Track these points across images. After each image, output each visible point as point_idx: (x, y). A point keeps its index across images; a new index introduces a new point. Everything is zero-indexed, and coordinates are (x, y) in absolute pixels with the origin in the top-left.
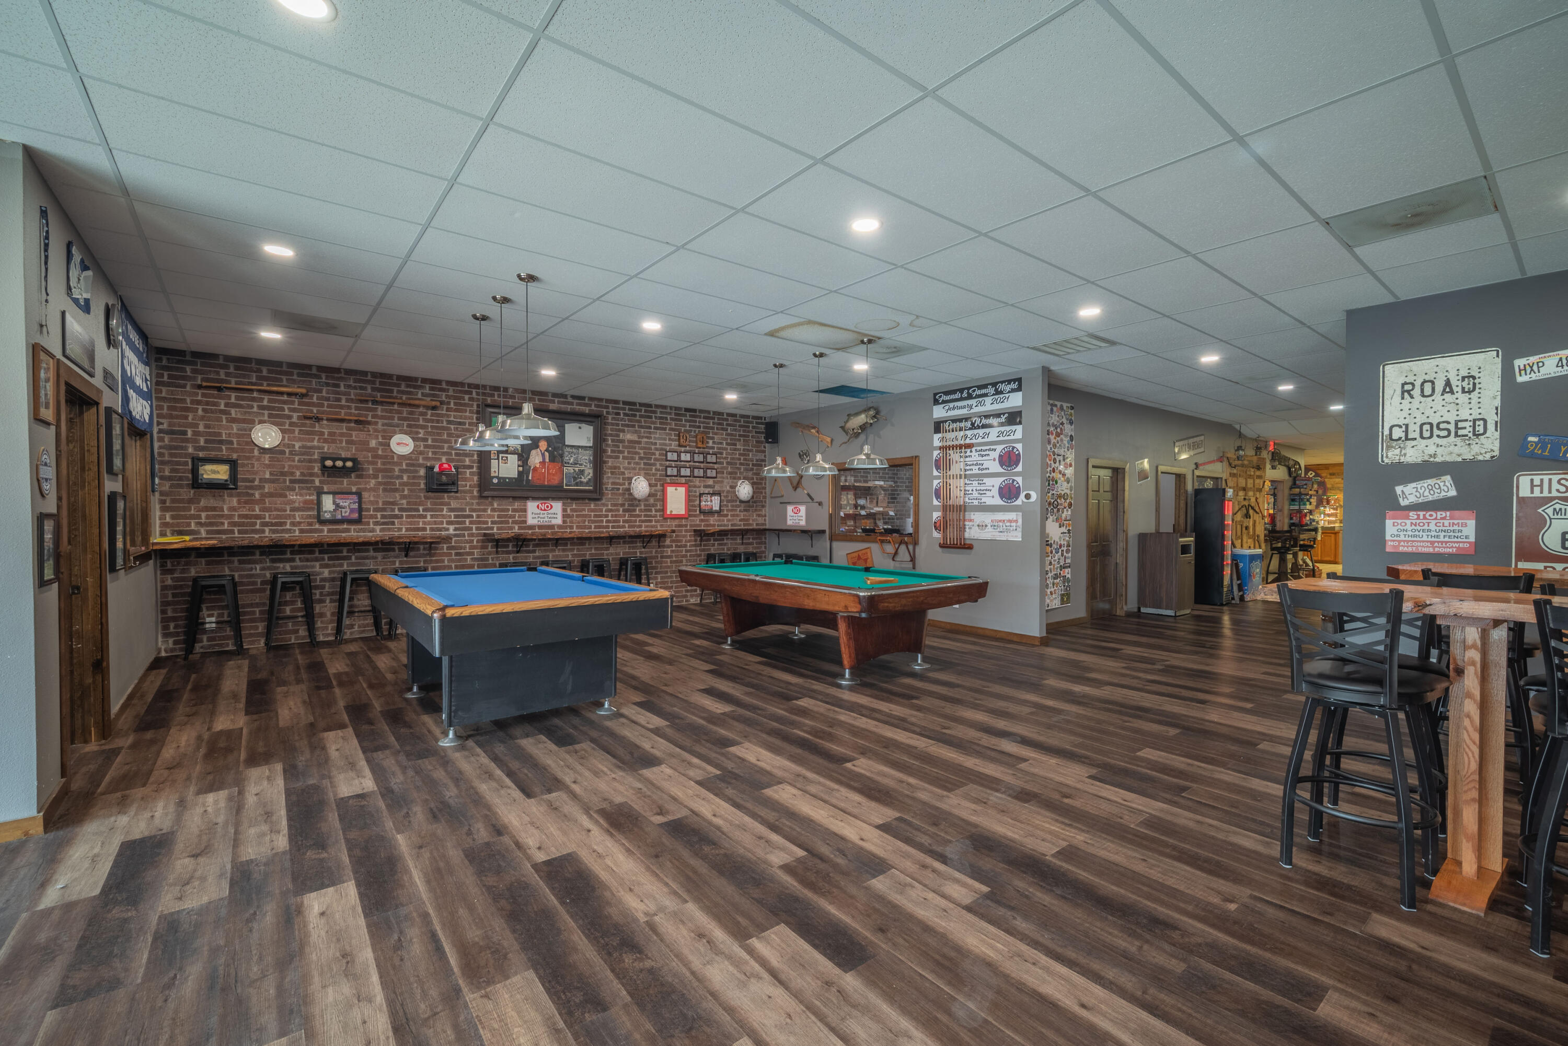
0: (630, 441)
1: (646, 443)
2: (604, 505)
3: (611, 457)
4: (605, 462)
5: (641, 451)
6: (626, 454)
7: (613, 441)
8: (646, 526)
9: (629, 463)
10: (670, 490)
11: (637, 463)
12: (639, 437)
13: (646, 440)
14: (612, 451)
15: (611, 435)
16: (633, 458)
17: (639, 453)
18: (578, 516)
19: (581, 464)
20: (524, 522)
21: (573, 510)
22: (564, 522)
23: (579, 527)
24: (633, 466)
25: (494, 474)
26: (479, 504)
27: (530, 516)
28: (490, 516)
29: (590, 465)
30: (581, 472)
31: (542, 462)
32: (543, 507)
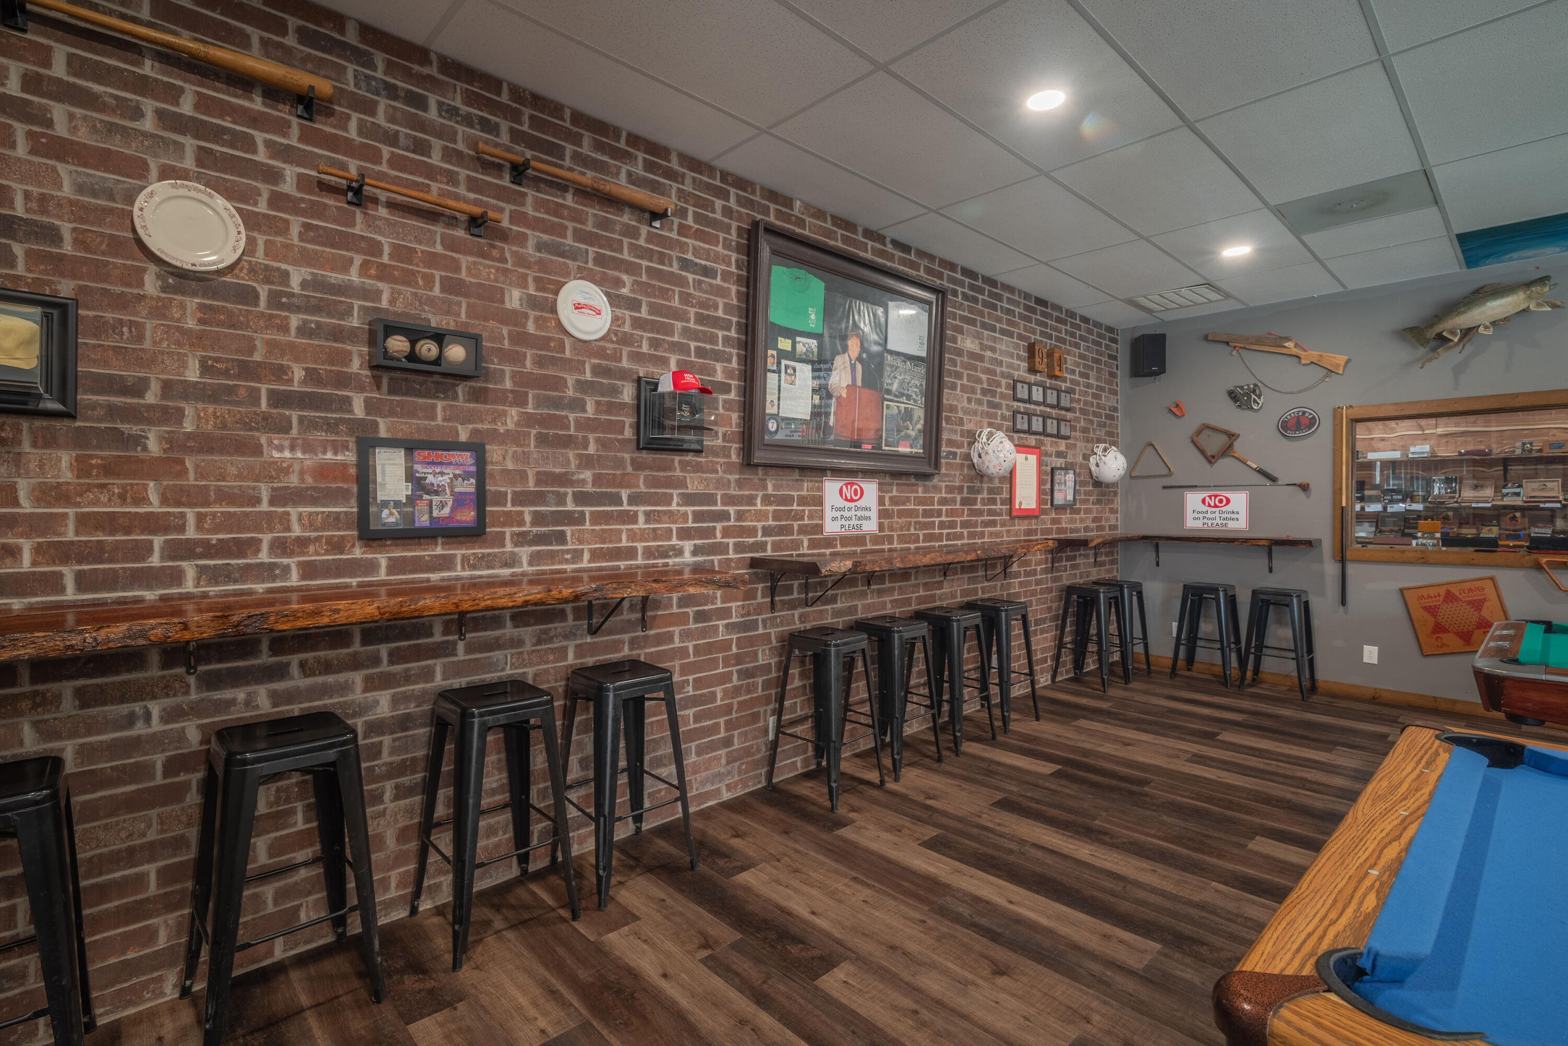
0: (970, 355)
1: (990, 360)
2: (936, 489)
4: (942, 396)
6: (966, 382)
8: (990, 536)
9: (970, 402)
10: (1021, 460)
11: (979, 402)
12: (981, 347)
13: (989, 354)
16: (974, 391)
17: (981, 382)
18: (901, 514)
19: (909, 397)
20: (819, 528)
21: (893, 501)
22: (881, 527)
23: (902, 539)
24: (973, 406)
25: (770, 410)
26: (740, 484)
27: (829, 514)
28: (761, 516)
29: (921, 400)
30: (908, 415)
31: (852, 387)
32: (848, 493)
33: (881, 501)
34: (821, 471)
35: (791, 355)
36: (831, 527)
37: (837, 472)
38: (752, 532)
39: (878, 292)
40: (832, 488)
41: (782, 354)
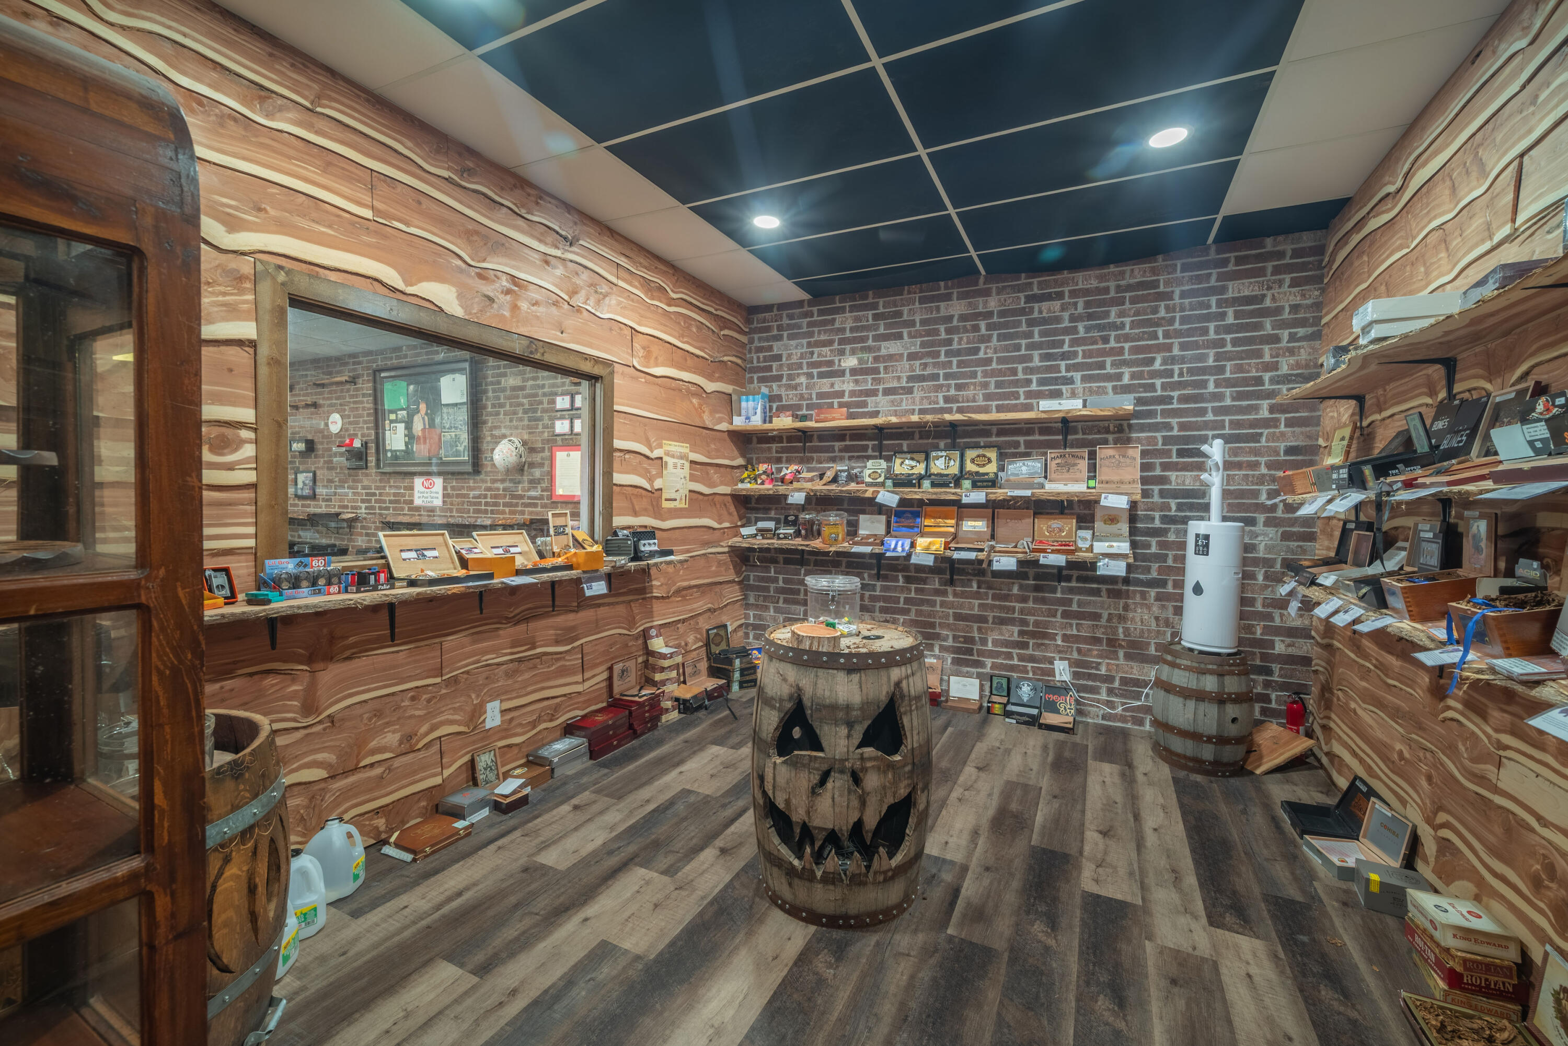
0: (514, 389)
1: (532, 387)
2: (483, 481)
3: (491, 414)
4: (485, 422)
5: (525, 401)
6: (508, 408)
7: (494, 391)
8: (531, 513)
9: (511, 421)
10: (560, 456)
11: (521, 419)
12: (524, 380)
13: (531, 383)
14: (494, 406)
15: (492, 383)
16: (515, 413)
17: (523, 405)
18: (458, 496)
19: (456, 428)
20: (412, 502)
21: (453, 488)
22: (444, 502)
23: (458, 511)
24: (515, 423)
25: (388, 448)
26: (381, 481)
27: (416, 495)
28: (388, 494)
29: (465, 428)
30: (457, 439)
31: (424, 430)
32: (426, 484)
33: (445, 488)
34: (414, 474)
35: (396, 421)
36: (418, 502)
37: (421, 474)
38: (384, 502)
39: (433, 376)
40: (418, 482)
41: (392, 422)
